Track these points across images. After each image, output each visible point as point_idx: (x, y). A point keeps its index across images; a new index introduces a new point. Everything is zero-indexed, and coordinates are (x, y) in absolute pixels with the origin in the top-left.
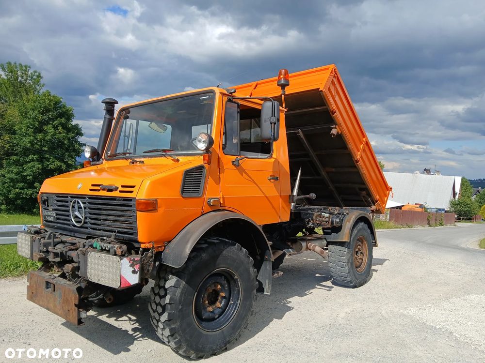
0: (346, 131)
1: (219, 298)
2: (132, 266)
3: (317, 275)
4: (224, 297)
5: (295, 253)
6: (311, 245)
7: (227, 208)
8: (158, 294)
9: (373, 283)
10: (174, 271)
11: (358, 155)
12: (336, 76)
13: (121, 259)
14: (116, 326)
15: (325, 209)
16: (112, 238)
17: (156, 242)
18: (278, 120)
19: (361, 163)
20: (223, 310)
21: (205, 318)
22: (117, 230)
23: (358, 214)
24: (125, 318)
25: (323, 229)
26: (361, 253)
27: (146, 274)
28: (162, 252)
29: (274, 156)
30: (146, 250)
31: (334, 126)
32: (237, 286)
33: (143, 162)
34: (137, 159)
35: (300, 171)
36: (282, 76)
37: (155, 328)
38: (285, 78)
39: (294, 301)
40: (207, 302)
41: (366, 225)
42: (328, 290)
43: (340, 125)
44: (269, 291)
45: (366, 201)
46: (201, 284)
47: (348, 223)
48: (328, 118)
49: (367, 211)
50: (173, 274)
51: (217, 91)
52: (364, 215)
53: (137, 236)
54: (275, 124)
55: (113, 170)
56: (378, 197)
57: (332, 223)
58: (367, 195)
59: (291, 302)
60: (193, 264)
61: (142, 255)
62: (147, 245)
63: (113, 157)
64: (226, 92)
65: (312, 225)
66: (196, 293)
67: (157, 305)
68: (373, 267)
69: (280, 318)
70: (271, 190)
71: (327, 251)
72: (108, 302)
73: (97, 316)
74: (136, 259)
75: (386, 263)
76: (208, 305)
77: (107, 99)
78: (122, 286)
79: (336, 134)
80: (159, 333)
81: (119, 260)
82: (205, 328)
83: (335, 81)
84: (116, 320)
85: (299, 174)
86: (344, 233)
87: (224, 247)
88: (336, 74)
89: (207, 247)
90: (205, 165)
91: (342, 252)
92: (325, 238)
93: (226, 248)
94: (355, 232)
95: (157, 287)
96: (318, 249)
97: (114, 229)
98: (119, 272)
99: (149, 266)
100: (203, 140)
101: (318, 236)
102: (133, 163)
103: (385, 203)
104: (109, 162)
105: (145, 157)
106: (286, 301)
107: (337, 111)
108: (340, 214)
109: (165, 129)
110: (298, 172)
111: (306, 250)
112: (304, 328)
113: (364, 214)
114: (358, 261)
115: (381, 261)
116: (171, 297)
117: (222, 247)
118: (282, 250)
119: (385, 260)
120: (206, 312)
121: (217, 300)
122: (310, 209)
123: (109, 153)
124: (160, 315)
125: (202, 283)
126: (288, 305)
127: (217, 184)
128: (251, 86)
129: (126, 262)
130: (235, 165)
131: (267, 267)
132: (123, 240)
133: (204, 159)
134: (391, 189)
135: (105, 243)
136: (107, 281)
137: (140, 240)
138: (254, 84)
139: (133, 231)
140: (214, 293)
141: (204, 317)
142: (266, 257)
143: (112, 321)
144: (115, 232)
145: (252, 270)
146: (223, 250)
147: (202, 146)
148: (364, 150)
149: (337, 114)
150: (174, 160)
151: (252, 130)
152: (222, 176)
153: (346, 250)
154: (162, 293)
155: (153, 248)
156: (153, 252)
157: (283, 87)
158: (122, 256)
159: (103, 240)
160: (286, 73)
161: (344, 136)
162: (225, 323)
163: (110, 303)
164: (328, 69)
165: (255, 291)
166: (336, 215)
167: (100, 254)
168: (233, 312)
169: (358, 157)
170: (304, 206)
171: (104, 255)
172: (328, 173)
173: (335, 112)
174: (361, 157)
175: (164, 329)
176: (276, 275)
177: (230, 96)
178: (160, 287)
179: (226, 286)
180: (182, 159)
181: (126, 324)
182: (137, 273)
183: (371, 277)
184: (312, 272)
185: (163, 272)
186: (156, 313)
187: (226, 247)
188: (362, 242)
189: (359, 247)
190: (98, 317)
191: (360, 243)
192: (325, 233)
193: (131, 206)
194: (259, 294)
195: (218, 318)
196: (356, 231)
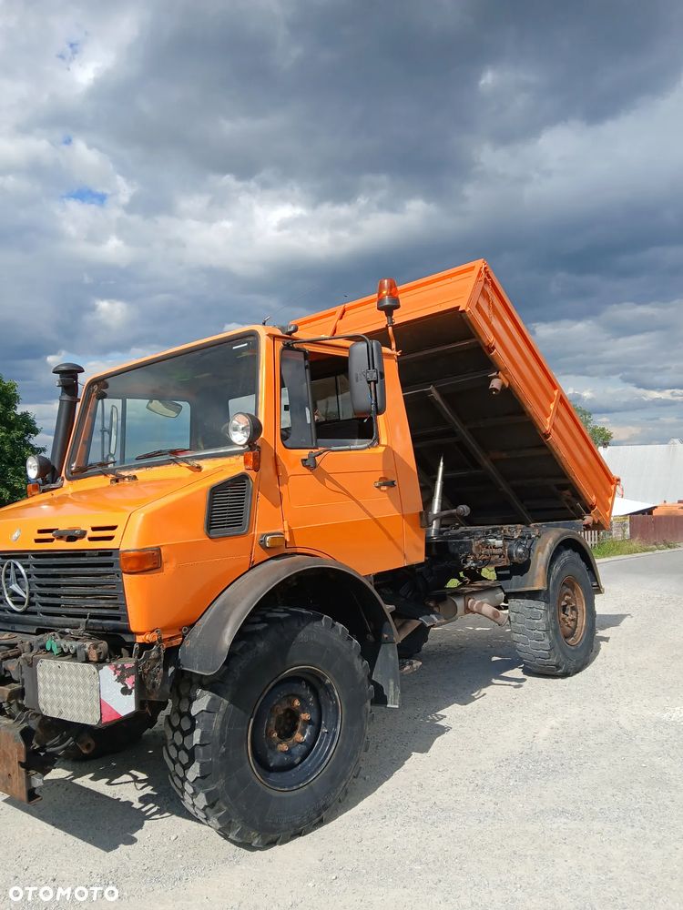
0: (518, 382)
1: (300, 724)
2: (120, 679)
3: (495, 659)
4: (309, 722)
5: (444, 621)
6: (474, 603)
7: (299, 550)
8: (179, 728)
9: (601, 664)
10: (205, 682)
11: (547, 425)
12: (488, 281)
13: (98, 669)
14: (108, 795)
15: (494, 531)
16: (81, 630)
17: (164, 629)
18: (382, 375)
19: (554, 438)
20: (310, 746)
21: (274, 766)
22: (89, 612)
23: (559, 535)
24: (126, 778)
25: (497, 569)
26: (573, 608)
27: (150, 694)
28: (179, 646)
29: (384, 441)
30: (146, 646)
31: (495, 374)
32: (332, 697)
33: (135, 477)
34: (125, 473)
35: (442, 464)
36: (384, 292)
37: (180, 794)
38: (391, 294)
39: (452, 714)
40: (275, 735)
41: (577, 555)
42: (515, 687)
43: (505, 371)
44: (397, 701)
45: (572, 508)
46: (260, 701)
47: (540, 554)
48: (482, 359)
49: (578, 528)
50: (204, 688)
51: (263, 332)
52: (570, 536)
53: (128, 621)
54: (376, 382)
55: (84, 497)
56: (594, 499)
57: (510, 556)
58: (573, 496)
59: (445, 717)
60: (241, 664)
61: (139, 657)
62: (149, 638)
63: (82, 472)
64: (280, 333)
65: (474, 565)
66: (252, 720)
67: (178, 749)
68: (600, 633)
69: (425, 749)
70: (384, 506)
71: (507, 611)
72: (85, 751)
73: (73, 779)
74: (127, 666)
75: (626, 622)
76: (278, 739)
77: (62, 365)
78: (104, 721)
79: (499, 388)
80: (188, 802)
81: (96, 671)
82: (276, 786)
83: (488, 289)
84: (108, 783)
85: (441, 469)
86: (536, 574)
87: (299, 625)
88: (489, 277)
89: (265, 629)
90: (249, 472)
91: (535, 610)
92: (501, 587)
93: (303, 628)
94: (556, 569)
95: (177, 715)
96: (488, 609)
97: (86, 610)
98: (96, 694)
99: (155, 676)
100: (241, 427)
101: (487, 584)
102: (117, 481)
103: (608, 508)
104: (75, 482)
105: (139, 467)
106: (436, 715)
107: (498, 347)
108: (523, 538)
109: (178, 409)
110: (439, 465)
111: (466, 613)
112: (471, 765)
113: (570, 533)
114: (568, 626)
115: (615, 620)
116: (202, 733)
117: (296, 625)
118: (418, 619)
119: (622, 617)
120: (276, 753)
121: (294, 729)
122: (468, 533)
123: (74, 465)
124: (186, 767)
125: (262, 698)
126: (440, 723)
127: (276, 506)
128: (334, 313)
129: (108, 672)
130: (308, 467)
131: (388, 654)
132: (103, 630)
133: (246, 462)
134: (619, 480)
135: (67, 640)
136: (76, 713)
137: (133, 629)
138: (339, 309)
139: (120, 613)
140: (288, 715)
141: (272, 765)
142: (386, 636)
143: (101, 786)
144: (85, 617)
145: (360, 665)
146: (300, 631)
147: (240, 438)
148: (558, 413)
149: (498, 352)
150: (192, 468)
151: (339, 396)
152: (283, 489)
153: (543, 605)
154: (186, 725)
155: (161, 641)
156: (159, 649)
157: (389, 311)
158: (101, 662)
159: (63, 635)
160: (392, 286)
161: (516, 389)
162: (315, 771)
163: (90, 754)
164: (472, 268)
165: (369, 702)
166: (516, 540)
167: (59, 663)
168: (329, 749)
169: (548, 427)
170: (457, 528)
171: (67, 665)
172: (494, 461)
173: (494, 348)
174: (554, 426)
175: (194, 795)
176: (407, 668)
177: (289, 339)
178: (182, 715)
179: (311, 699)
180: (206, 465)
181: (128, 789)
182: (130, 694)
183: (597, 652)
184: (484, 654)
185: (184, 684)
186: (178, 765)
187: (303, 625)
188: (573, 588)
189: (566, 597)
190: (74, 781)
191: (569, 590)
192: (500, 578)
193: (111, 565)
194: (378, 708)
195: (300, 763)
196: (559, 568)
